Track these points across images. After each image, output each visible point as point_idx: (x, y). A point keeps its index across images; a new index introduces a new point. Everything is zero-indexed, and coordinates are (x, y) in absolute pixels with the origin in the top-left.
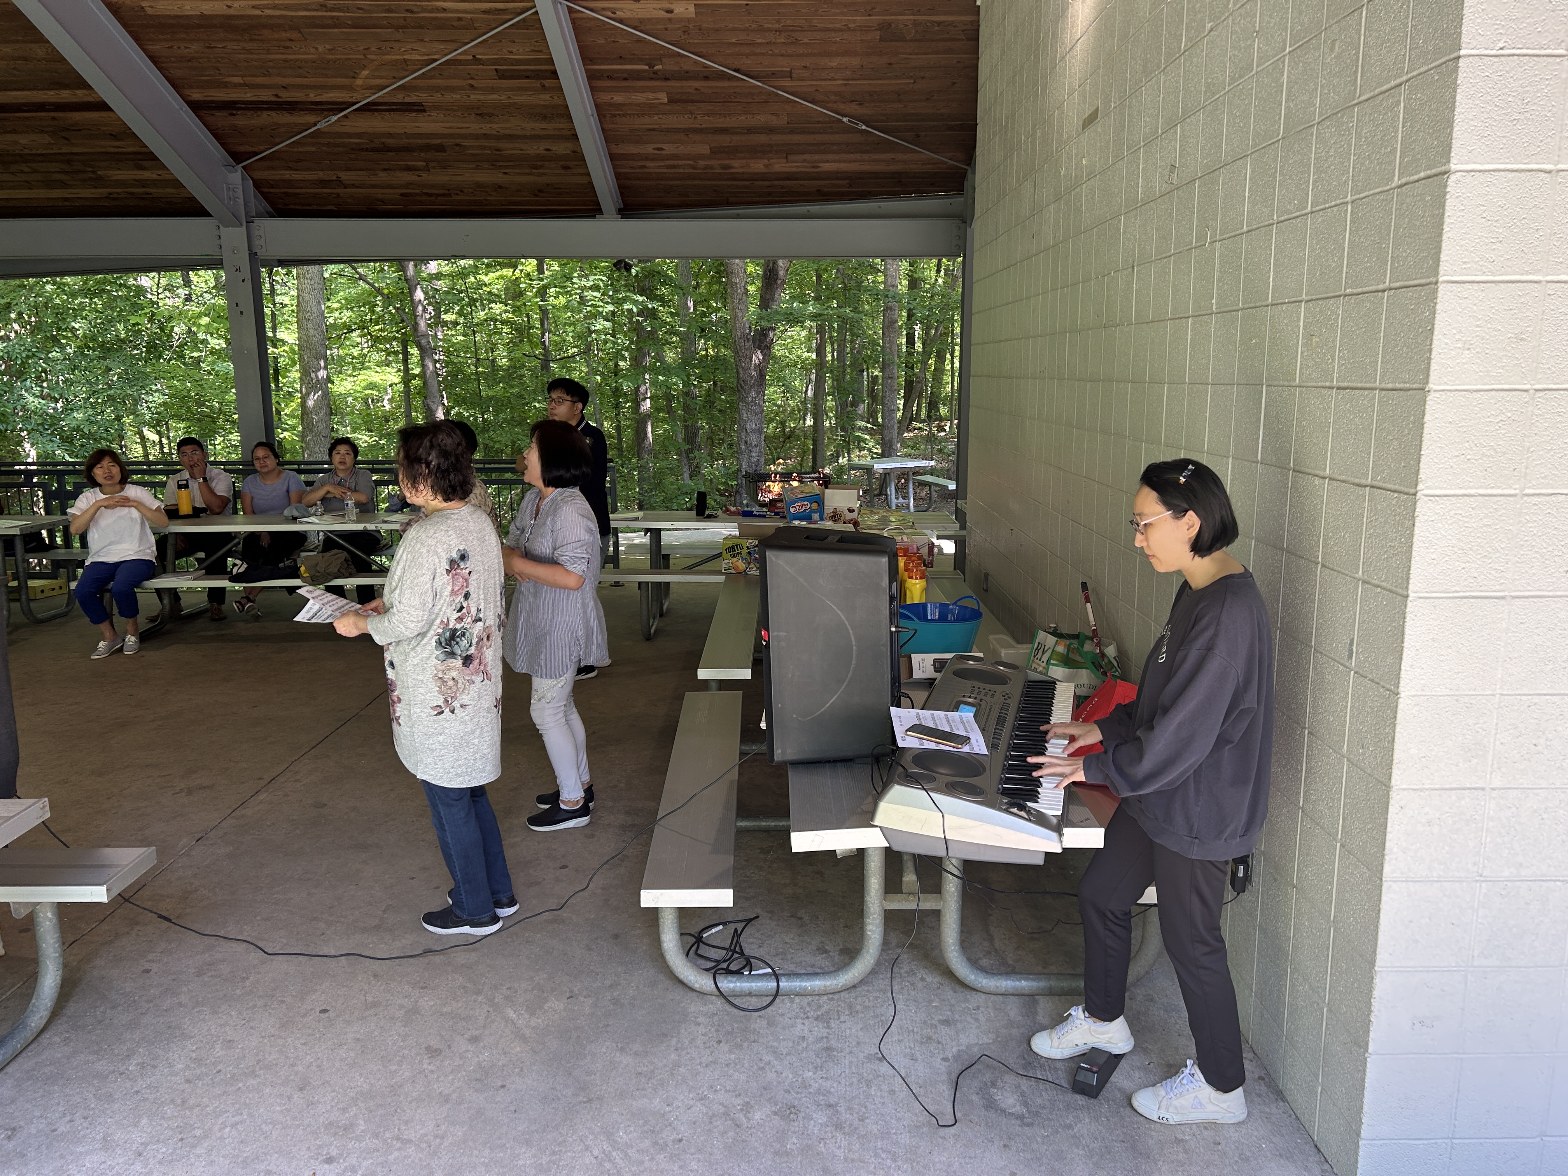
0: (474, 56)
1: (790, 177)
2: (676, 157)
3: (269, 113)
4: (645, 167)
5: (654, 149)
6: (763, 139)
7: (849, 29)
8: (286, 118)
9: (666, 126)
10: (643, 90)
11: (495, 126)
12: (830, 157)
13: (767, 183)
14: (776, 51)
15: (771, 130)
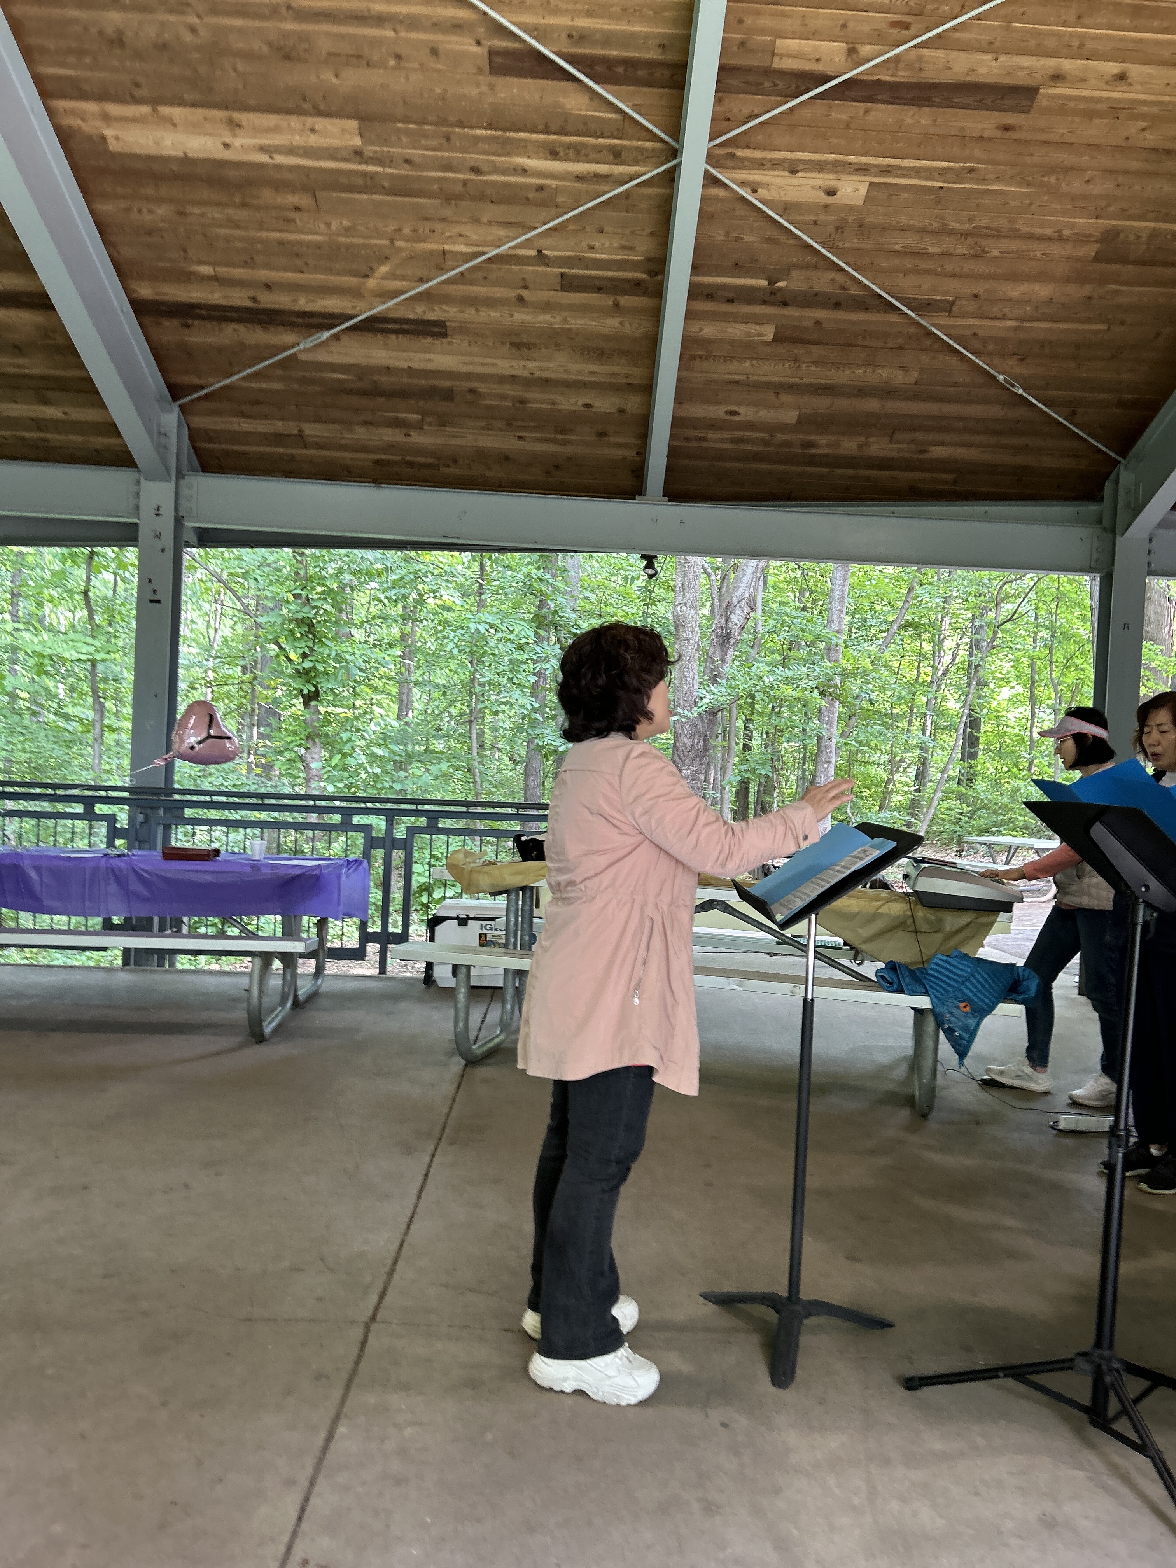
0: (540, 251)
1: (884, 464)
2: (750, 426)
3: (236, 326)
4: (703, 439)
5: (726, 413)
6: (872, 405)
7: (1061, 238)
8: (259, 336)
9: (756, 378)
10: (745, 319)
11: (531, 365)
12: (948, 437)
13: (850, 472)
14: (948, 268)
15: (889, 392)
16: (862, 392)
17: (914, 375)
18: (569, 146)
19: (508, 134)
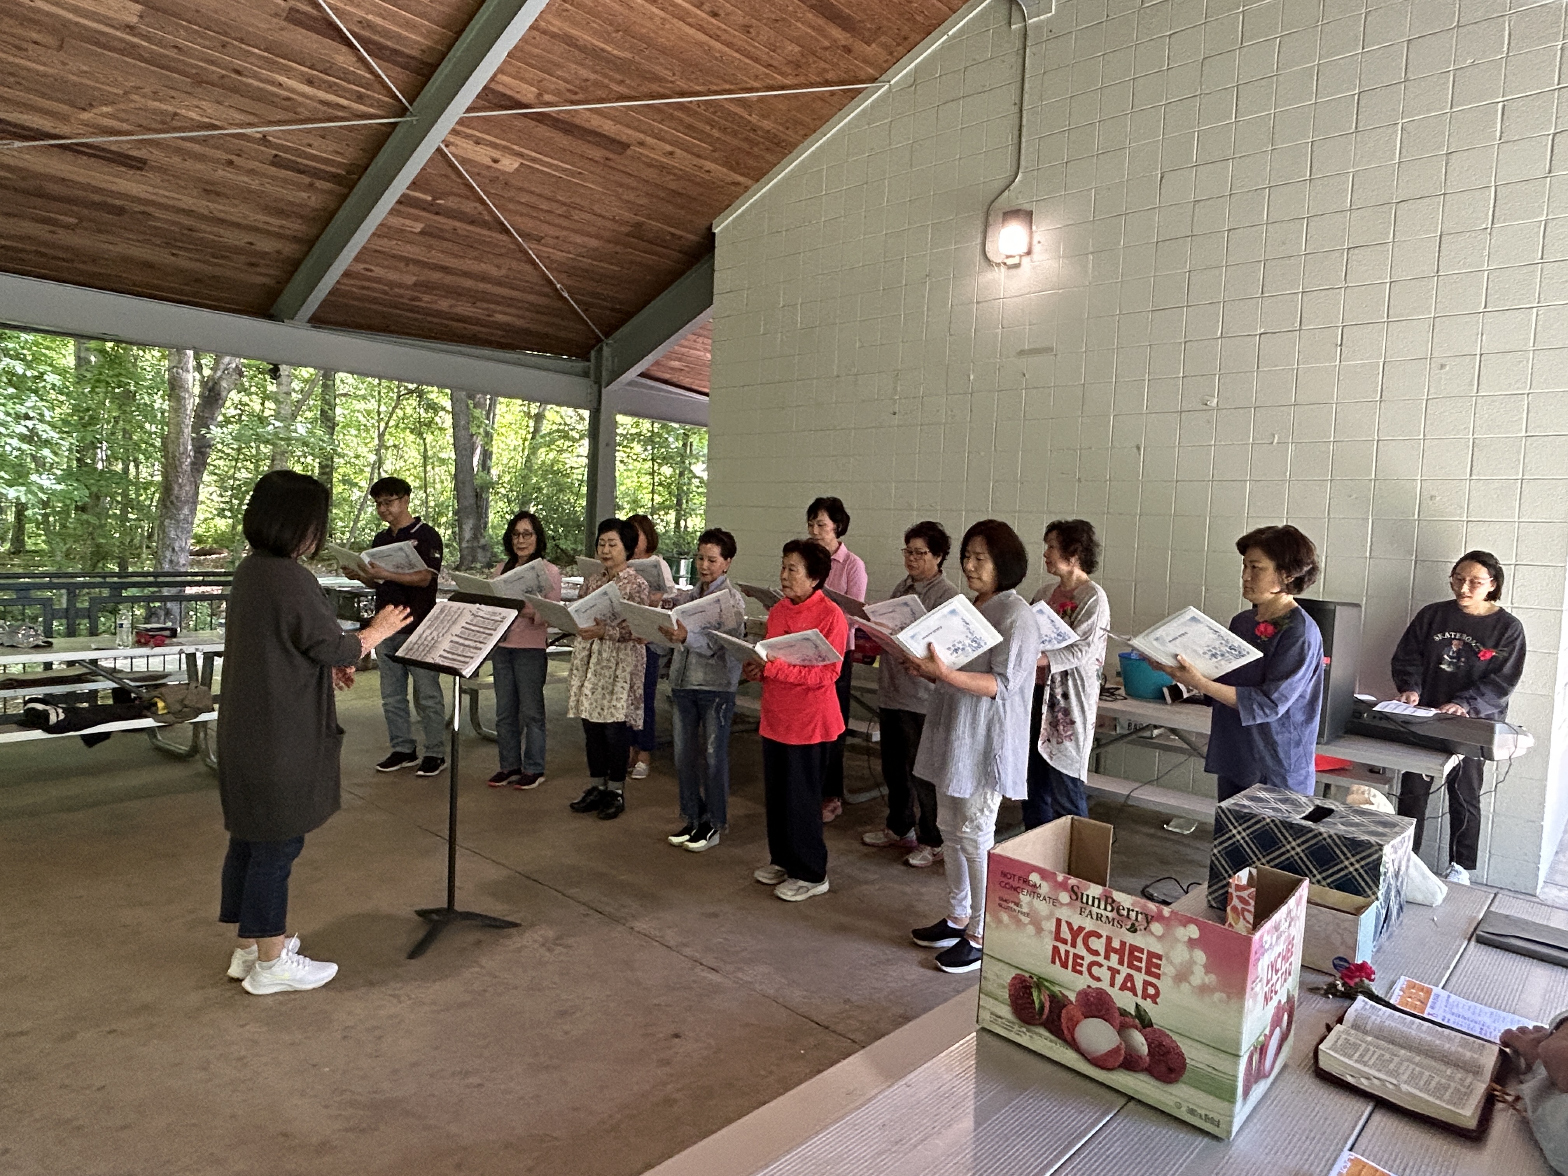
0: (265, 136)
1: (462, 319)
5: (364, 269)
7: (613, 220)
9: (396, 252)
10: (405, 216)
11: (214, 206)
13: (436, 320)
14: (547, 219)
15: (484, 278)
16: (466, 274)
17: (503, 272)
18: (325, 82)
19: (278, 59)
